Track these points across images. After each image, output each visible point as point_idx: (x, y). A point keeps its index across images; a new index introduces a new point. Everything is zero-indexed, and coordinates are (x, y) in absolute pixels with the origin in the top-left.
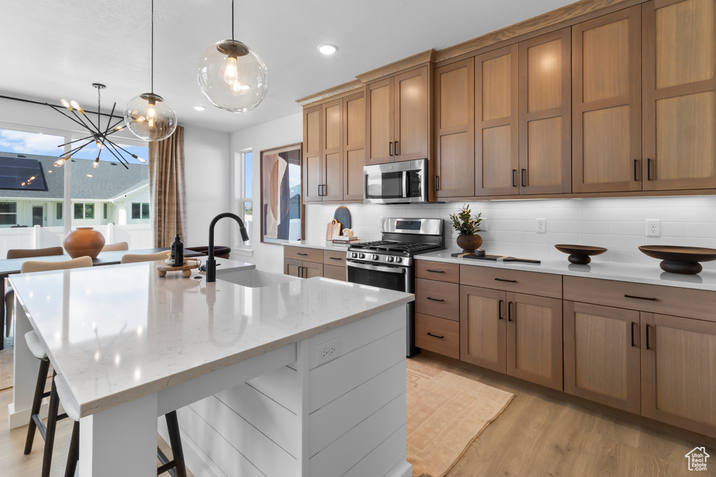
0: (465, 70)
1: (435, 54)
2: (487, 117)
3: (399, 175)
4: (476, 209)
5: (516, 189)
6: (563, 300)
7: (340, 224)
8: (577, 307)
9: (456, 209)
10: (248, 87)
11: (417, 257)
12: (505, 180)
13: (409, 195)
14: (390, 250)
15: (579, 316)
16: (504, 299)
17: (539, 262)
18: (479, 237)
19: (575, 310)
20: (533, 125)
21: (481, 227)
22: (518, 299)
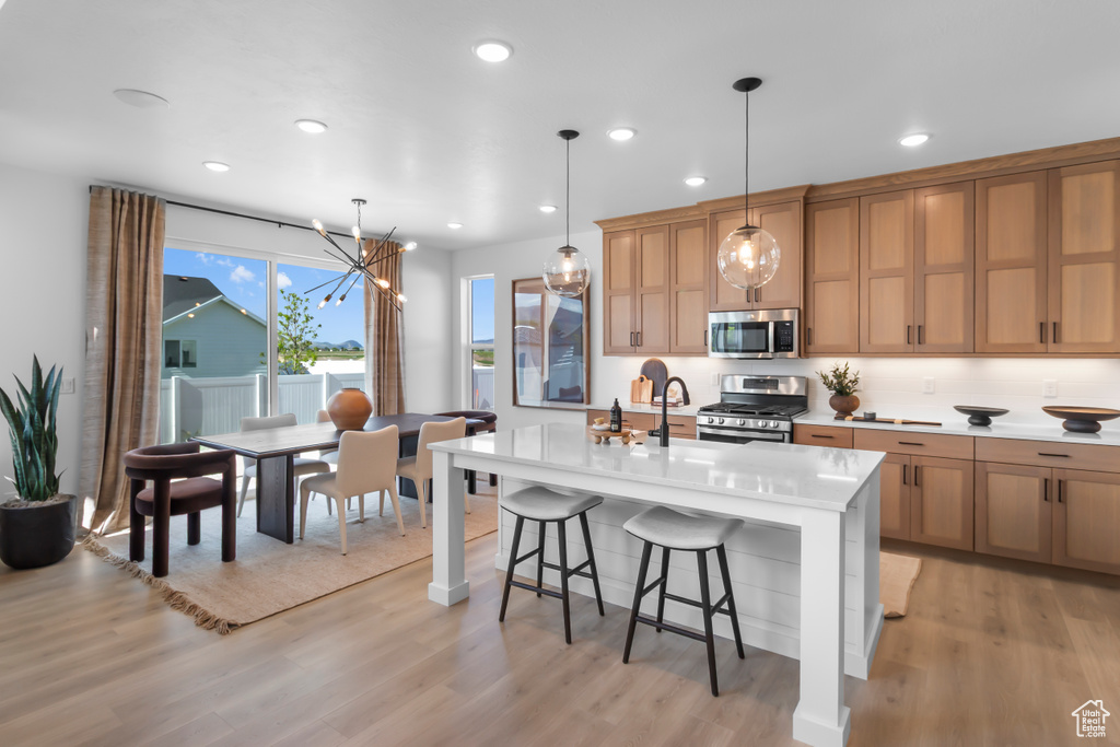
0: (847, 210)
1: (811, 189)
2: (875, 266)
3: (764, 326)
4: (854, 366)
5: (911, 346)
6: (974, 461)
7: (651, 382)
8: (990, 467)
9: (826, 365)
10: (554, 209)
11: (797, 421)
12: (897, 336)
13: (777, 348)
14: (760, 413)
15: (992, 477)
16: (908, 463)
17: (940, 424)
18: (856, 399)
19: (989, 470)
20: (931, 280)
21: (856, 387)
22: (924, 462)
